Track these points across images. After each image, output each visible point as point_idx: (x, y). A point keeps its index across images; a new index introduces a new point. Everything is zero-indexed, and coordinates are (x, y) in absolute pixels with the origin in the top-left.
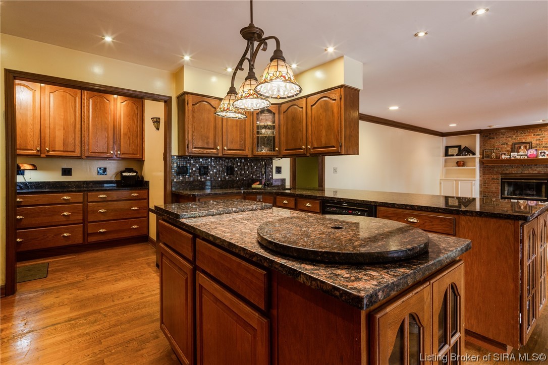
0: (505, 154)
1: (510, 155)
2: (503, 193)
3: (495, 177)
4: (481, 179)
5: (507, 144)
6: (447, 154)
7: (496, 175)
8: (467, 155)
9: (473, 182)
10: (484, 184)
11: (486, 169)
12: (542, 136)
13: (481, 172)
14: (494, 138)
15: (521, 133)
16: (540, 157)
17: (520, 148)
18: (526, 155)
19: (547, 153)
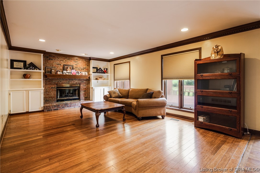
0: (59, 71)
1: (63, 72)
2: (57, 97)
3: (53, 86)
4: (44, 88)
5: (60, 65)
6: (12, 67)
7: (54, 85)
8: (34, 69)
9: (42, 91)
10: (46, 92)
11: (47, 81)
12: (77, 63)
13: (44, 83)
14: (52, 59)
15: (68, 59)
16: (77, 75)
17: (68, 68)
18: (71, 73)
19: (80, 72)
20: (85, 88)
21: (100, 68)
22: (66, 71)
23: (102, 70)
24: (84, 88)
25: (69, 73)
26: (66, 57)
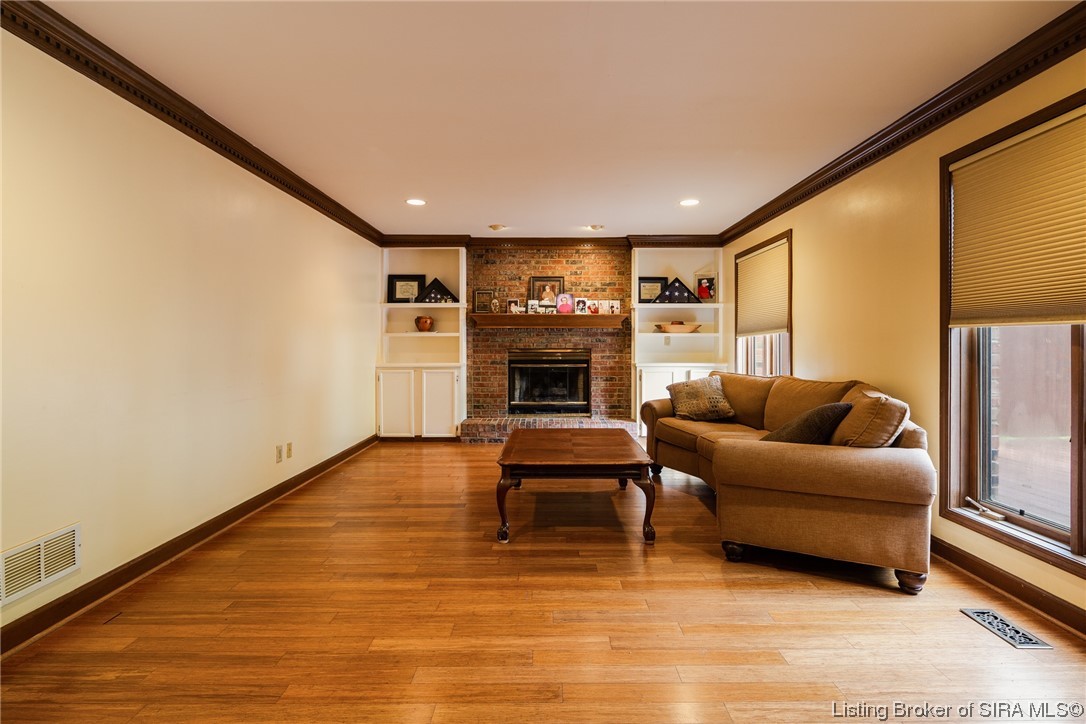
0: (516, 304)
1: (526, 306)
2: (512, 398)
3: (498, 357)
4: (470, 363)
5: (520, 278)
6: (391, 297)
7: (499, 352)
8: (440, 301)
9: (456, 372)
10: (476, 377)
11: (480, 338)
12: (579, 265)
13: (470, 346)
14: (494, 262)
15: (546, 257)
16: (578, 313)
17: (544, 290)
18: (555, 307)
19: (588, 303)
20: (611, 368)
21: (677, 280)
22: (536, 302)
23: (683, 287)
24: (605, 368)
25: (547, 307)
26: (539, 248)
